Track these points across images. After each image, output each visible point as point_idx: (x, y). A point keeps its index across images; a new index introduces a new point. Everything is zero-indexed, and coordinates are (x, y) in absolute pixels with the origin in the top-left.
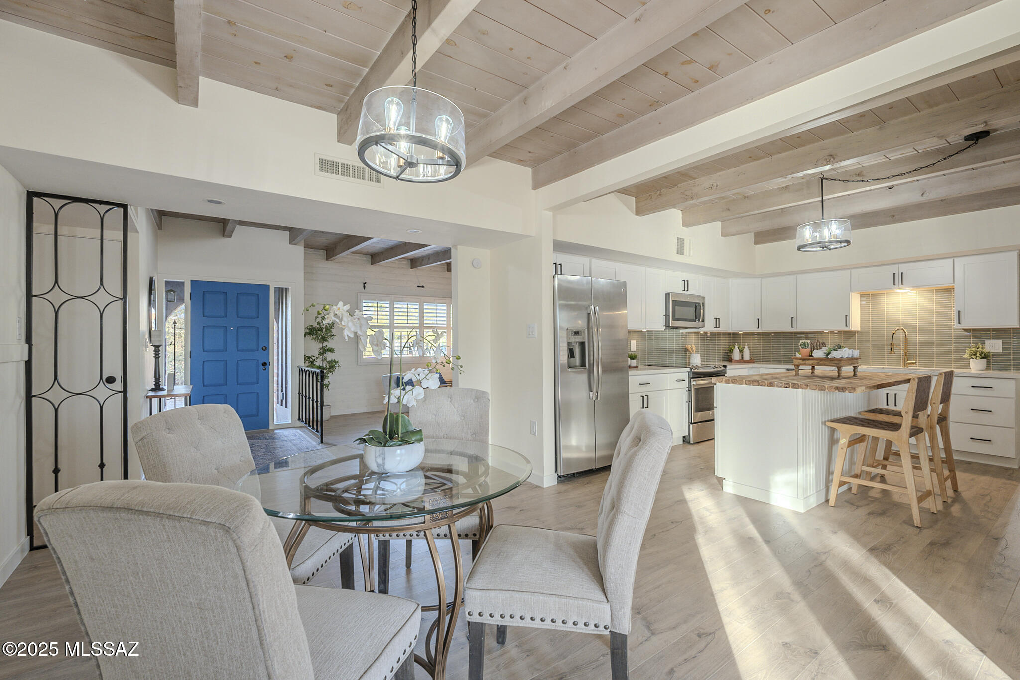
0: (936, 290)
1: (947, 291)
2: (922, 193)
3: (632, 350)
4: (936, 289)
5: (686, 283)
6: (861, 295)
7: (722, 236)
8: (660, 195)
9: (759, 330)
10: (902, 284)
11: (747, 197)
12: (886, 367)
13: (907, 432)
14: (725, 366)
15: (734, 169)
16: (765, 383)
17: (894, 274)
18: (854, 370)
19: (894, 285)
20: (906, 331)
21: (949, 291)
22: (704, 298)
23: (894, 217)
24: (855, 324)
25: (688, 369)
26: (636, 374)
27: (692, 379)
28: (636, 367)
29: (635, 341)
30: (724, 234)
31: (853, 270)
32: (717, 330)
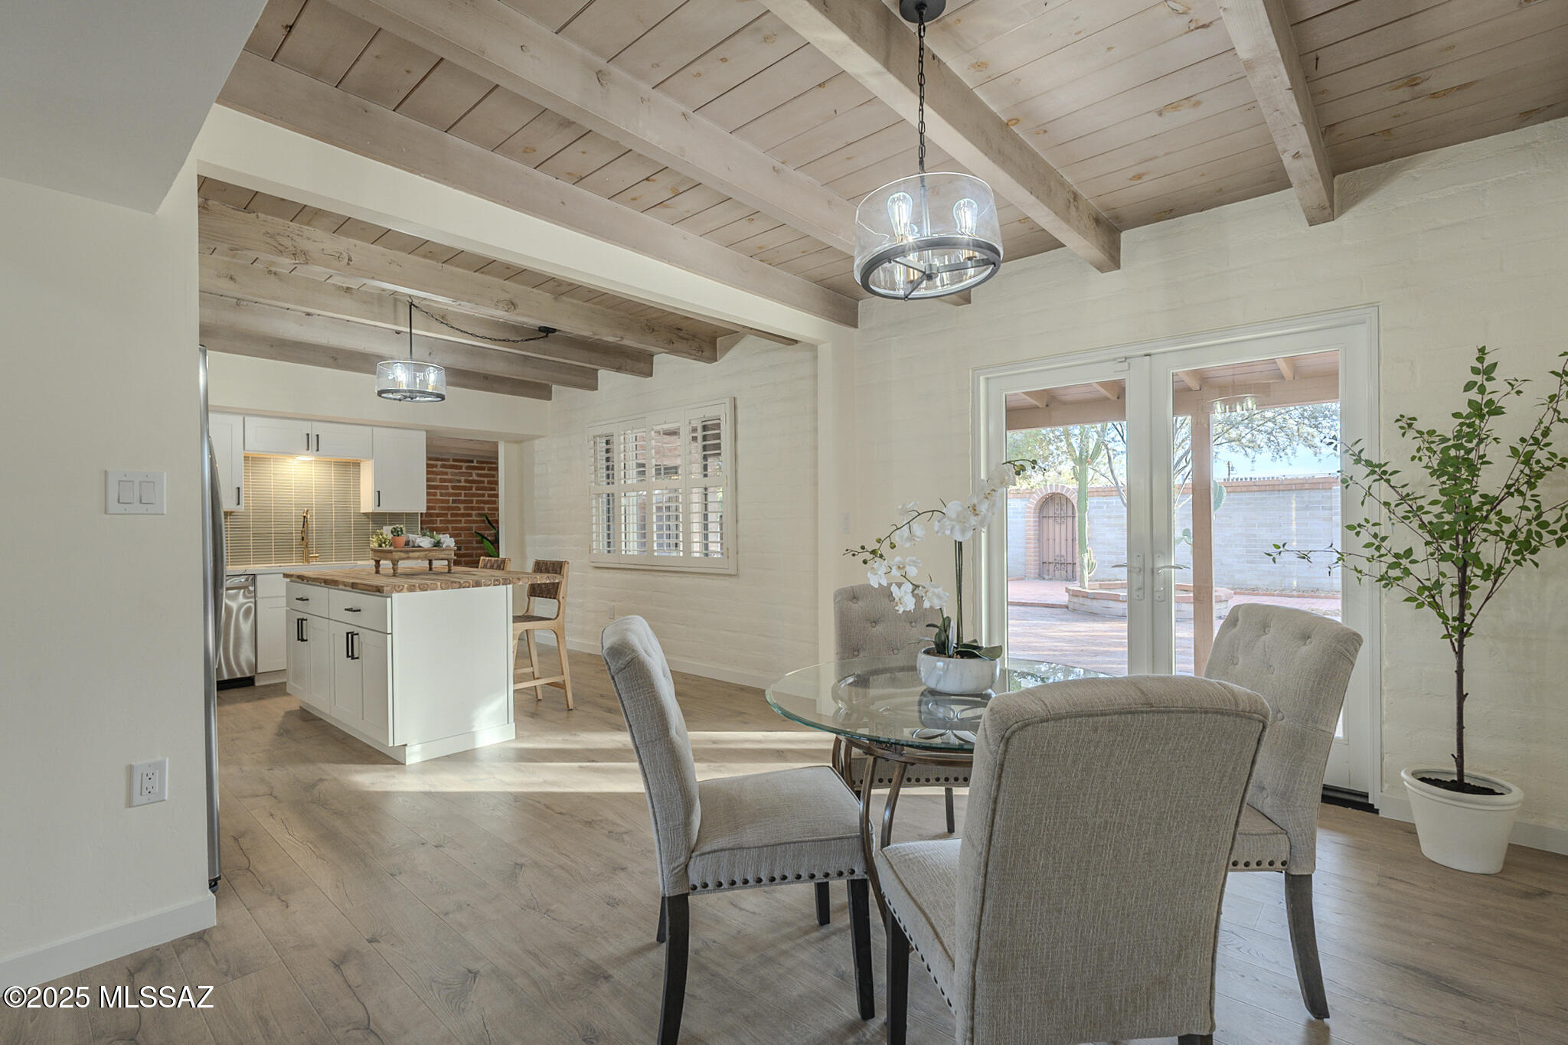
10: (317, 450)
12: (274, 565)
16: (469, 583)
17: (308, 434)
19: (308, 449)
31: (247, 419)
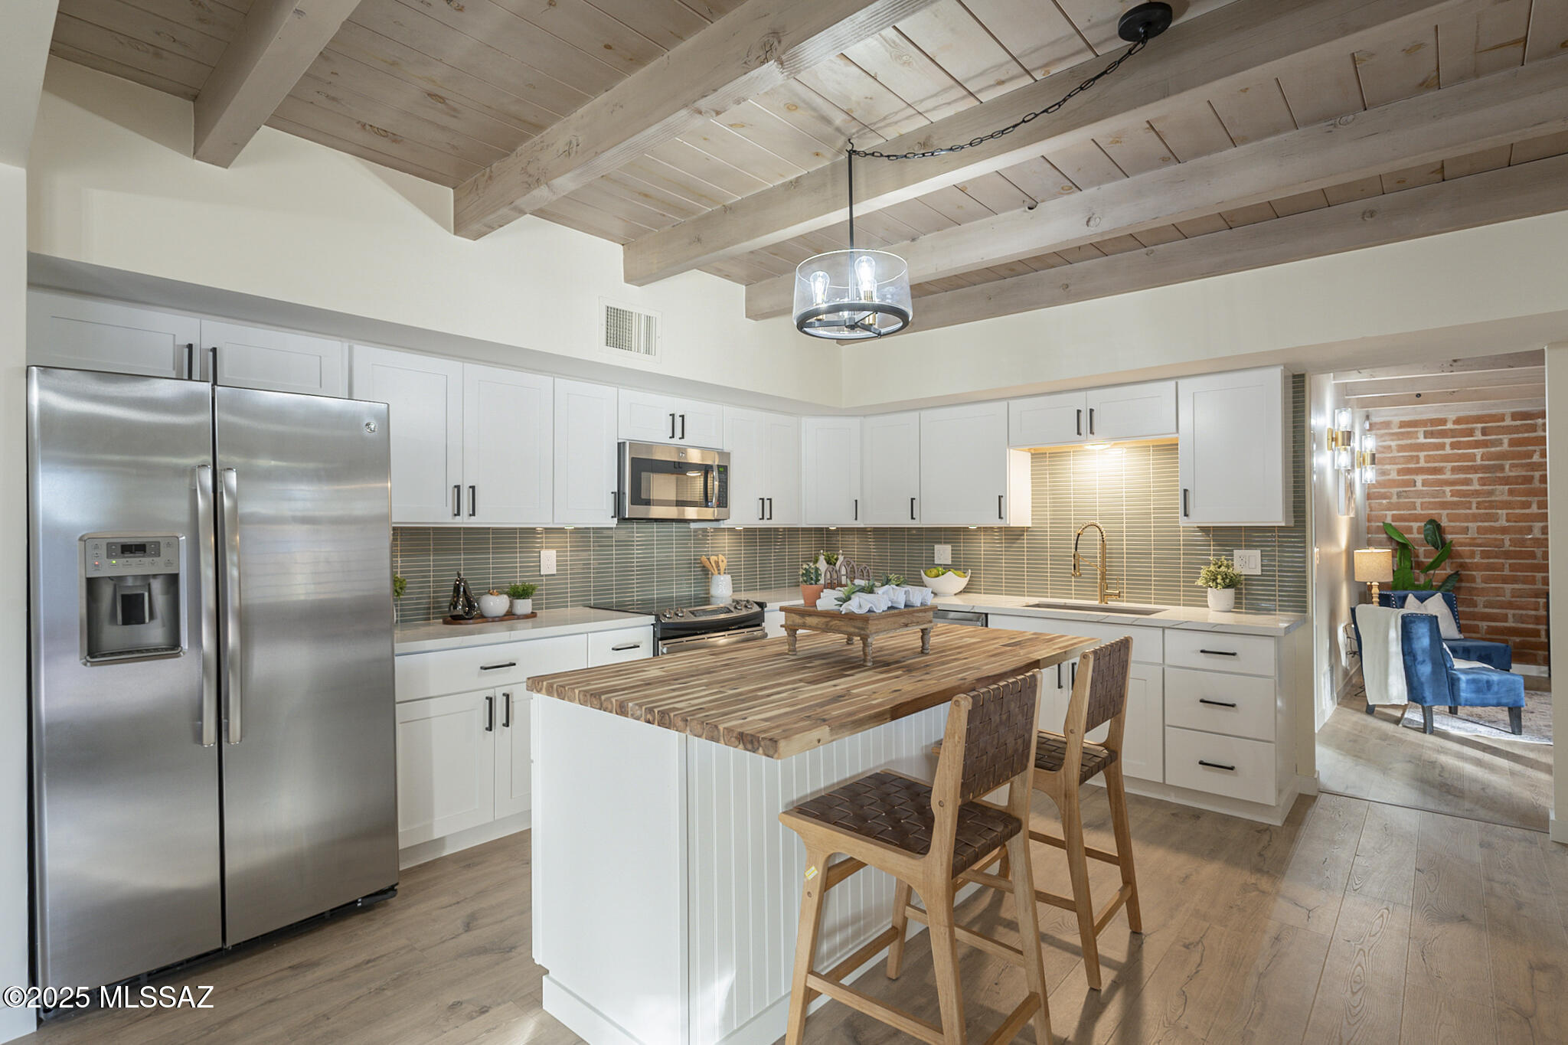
0: (1153, 446)
1: (1167, 450)
2: (1086, 219)
3: (542, 573)
4: (1155, 444)
5: (678, 423)
6: (1032, 454)
7: (746, 317)
8: (490, 177)
9: (859, 524)
10: (1092, 432)
11: (730, 209)
13: (941, 865)
14: (762, 605)
15: (605, 94)
17: (1079, 412)
18: (922, 638)
19: (1079, 433)
20: (1103, 530)
21: (1173, 449)
22: (725, 455)
23: (1067, 287)
24: (1020, 513)
25: (652, 619)
26: (464, 645)
27: (660, 642)
28: (533, 615)
29: (553, 553)
30: (753, 314)
31: (1011, 402)
32: (766, 524)
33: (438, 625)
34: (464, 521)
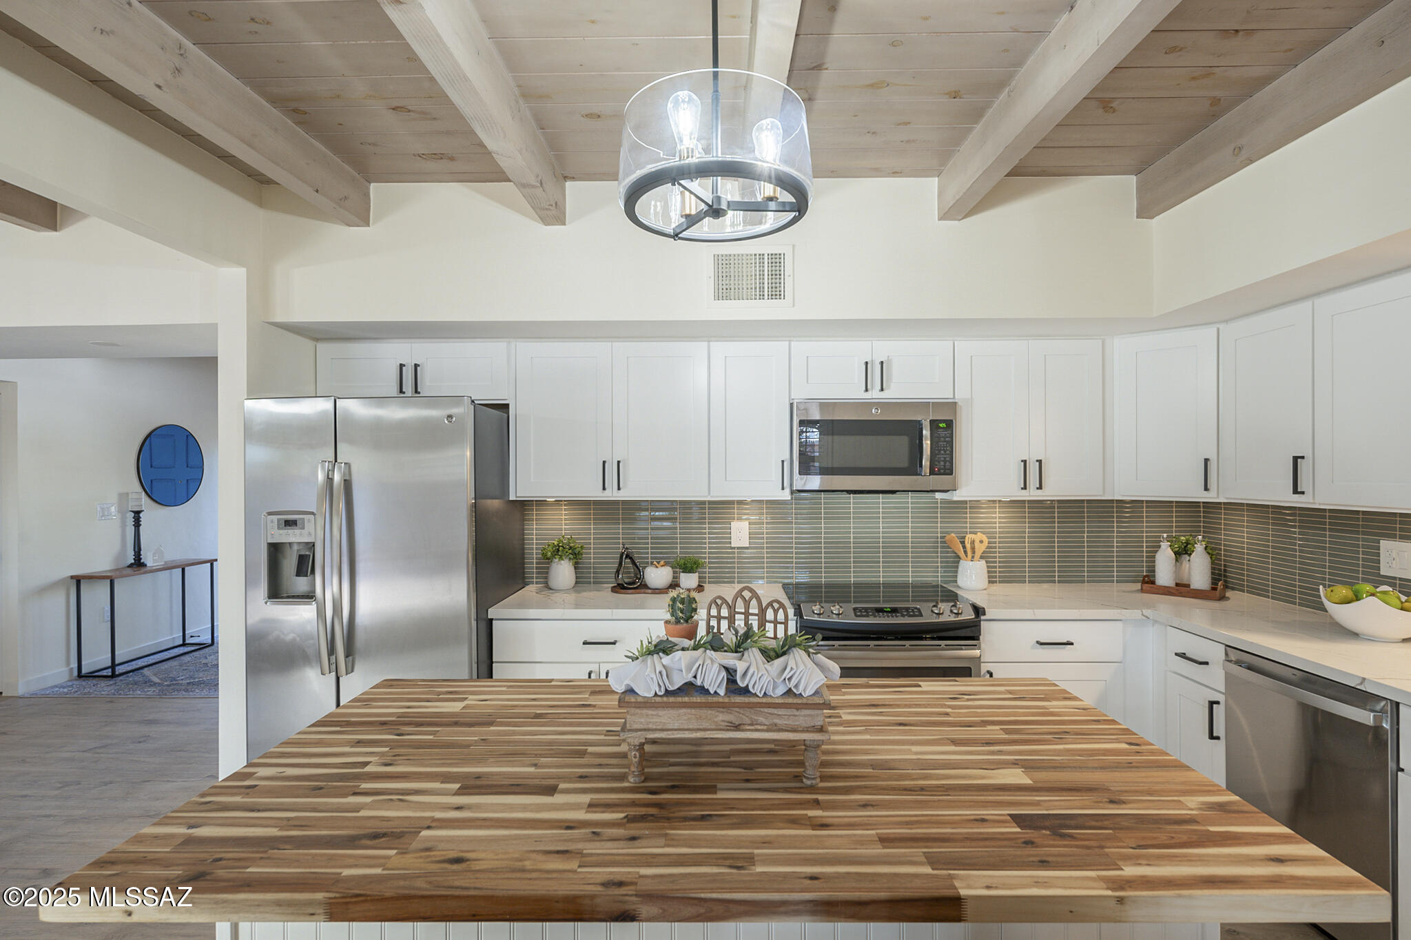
3: (733, 546)
7: (939, 219)
33: (606, 593)
34: (612, 494)
